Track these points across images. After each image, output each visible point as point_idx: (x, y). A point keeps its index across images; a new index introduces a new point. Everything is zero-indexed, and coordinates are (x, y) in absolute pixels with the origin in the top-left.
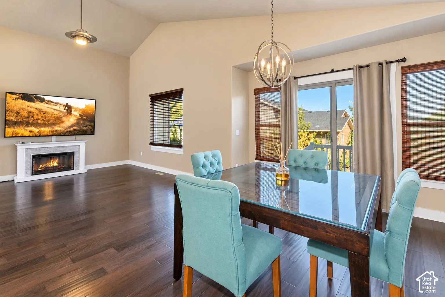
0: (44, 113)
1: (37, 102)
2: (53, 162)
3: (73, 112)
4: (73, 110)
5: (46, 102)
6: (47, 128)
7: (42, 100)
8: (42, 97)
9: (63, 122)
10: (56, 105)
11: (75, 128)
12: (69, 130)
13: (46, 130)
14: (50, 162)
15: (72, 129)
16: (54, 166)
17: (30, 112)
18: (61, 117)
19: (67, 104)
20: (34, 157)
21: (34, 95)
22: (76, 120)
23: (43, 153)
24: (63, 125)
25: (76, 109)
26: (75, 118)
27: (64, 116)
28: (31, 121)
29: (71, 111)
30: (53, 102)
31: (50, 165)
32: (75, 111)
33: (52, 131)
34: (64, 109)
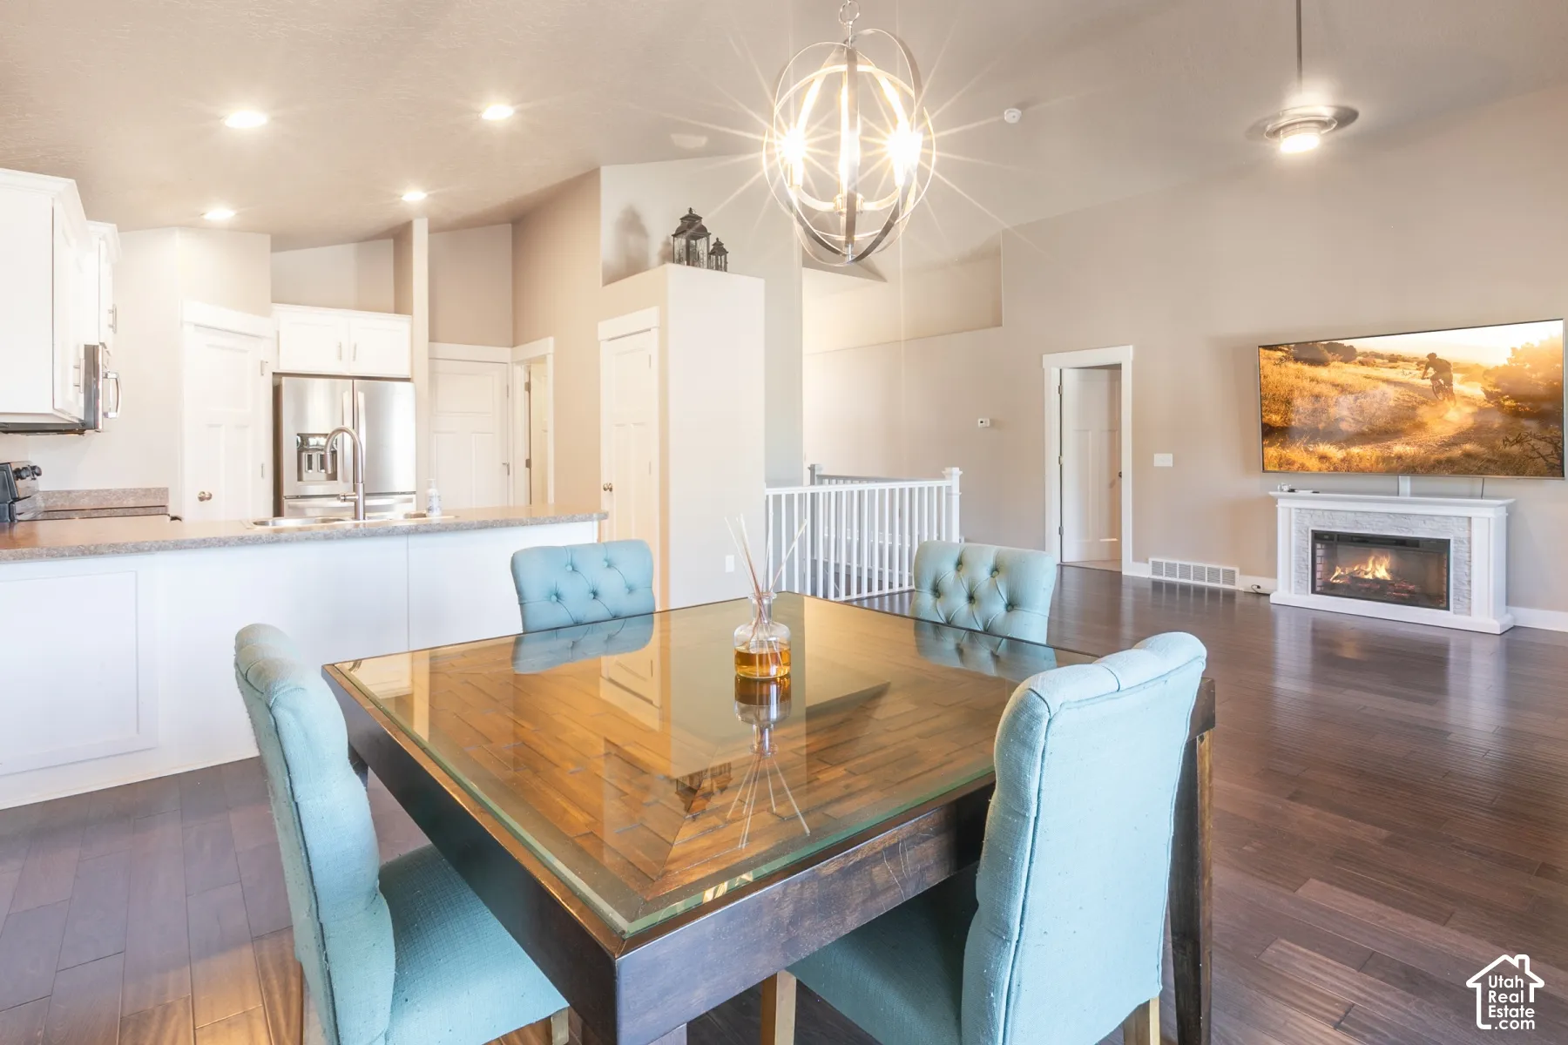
0: (1357, 399)
1: (1336, 363)
2: (1374, 563)
3: (1457, 387)
4: (1456, 377)
5: (1360, 358)
6: (1368, 447)
7: (1349, 355)
8: (1347, 343)
9: (1420, 426)
10: (1393, 364)
11: (1468, 447)
12: (1447, 455)
13: (1365, 453)
14: (1366, 563)
15: (1456, 452)
16: (1376, 580)
17: (1317, 397)
18: (1414, 408)
19: (1432, 356)
20: (1318, 537)
21: (1326, 343)
22: (1473, 414)
23: (1345, 528)
24: (1422, 437)
25: (1469, 372)
26: (1469, 410)
27: (1423, 403)
28: (1321, 426)
29: (1449, 382)
30: (1381, 356)
31: (1366, 574)
32: (1463, 381)
33: (1387, 460)
34: (1423, 378)
